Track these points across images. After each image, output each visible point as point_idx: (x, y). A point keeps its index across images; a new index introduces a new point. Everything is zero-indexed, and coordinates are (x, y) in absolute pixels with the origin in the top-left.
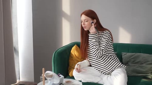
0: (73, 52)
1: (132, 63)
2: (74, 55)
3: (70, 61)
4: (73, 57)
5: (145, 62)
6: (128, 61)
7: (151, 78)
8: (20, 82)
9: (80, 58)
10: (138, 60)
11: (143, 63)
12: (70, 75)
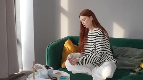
0: (66, 46)
1: (121, 57)
2: (67, 48)
3: (63, 54)
4: (65, 51)
5: (133, 56)
6: (118, 55)
7: (137, 71)
8: (22, 72)
9: (72, 51)
10: (126, 54)
11: (131, 57)
12: (62, 66)
